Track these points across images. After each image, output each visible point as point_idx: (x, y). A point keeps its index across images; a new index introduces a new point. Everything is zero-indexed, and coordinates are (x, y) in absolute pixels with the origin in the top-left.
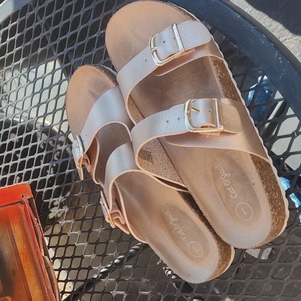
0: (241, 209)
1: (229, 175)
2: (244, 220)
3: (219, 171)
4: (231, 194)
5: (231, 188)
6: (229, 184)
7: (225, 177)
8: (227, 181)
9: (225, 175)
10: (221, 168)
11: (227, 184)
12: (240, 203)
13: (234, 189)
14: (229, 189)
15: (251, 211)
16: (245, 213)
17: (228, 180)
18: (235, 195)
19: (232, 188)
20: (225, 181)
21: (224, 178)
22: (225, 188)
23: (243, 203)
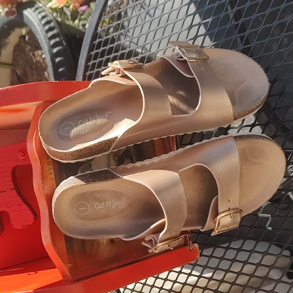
0: (85, 207)
1: (113, 207)
2: (76, 205)
3: (120, 200)
4: (99, 204)
5: (103, 205)
6: (107, 206)
7: (113, 204)
8: (110, 204)
9: (115, 204)
10: (121, 202)
11: (107, 203)
12: (89, 209)
13: (101, 208)
14: (103, 204)
15: (81, 214)
16: (80, 209)
17: (110, 206)
18: (97, 207)
19: (103, 207)
20: (110, 203)
21: (113, 202)
22: (105, 201)
23: (89, 211)
